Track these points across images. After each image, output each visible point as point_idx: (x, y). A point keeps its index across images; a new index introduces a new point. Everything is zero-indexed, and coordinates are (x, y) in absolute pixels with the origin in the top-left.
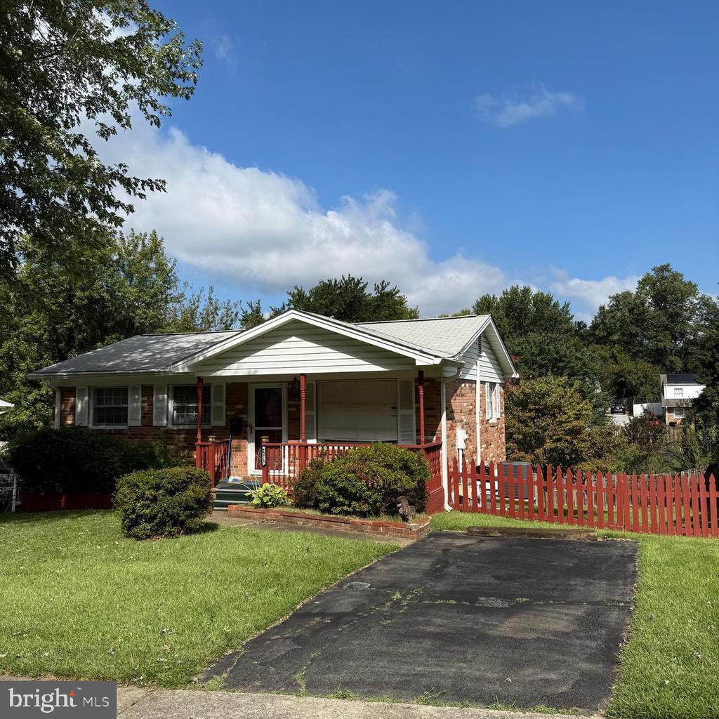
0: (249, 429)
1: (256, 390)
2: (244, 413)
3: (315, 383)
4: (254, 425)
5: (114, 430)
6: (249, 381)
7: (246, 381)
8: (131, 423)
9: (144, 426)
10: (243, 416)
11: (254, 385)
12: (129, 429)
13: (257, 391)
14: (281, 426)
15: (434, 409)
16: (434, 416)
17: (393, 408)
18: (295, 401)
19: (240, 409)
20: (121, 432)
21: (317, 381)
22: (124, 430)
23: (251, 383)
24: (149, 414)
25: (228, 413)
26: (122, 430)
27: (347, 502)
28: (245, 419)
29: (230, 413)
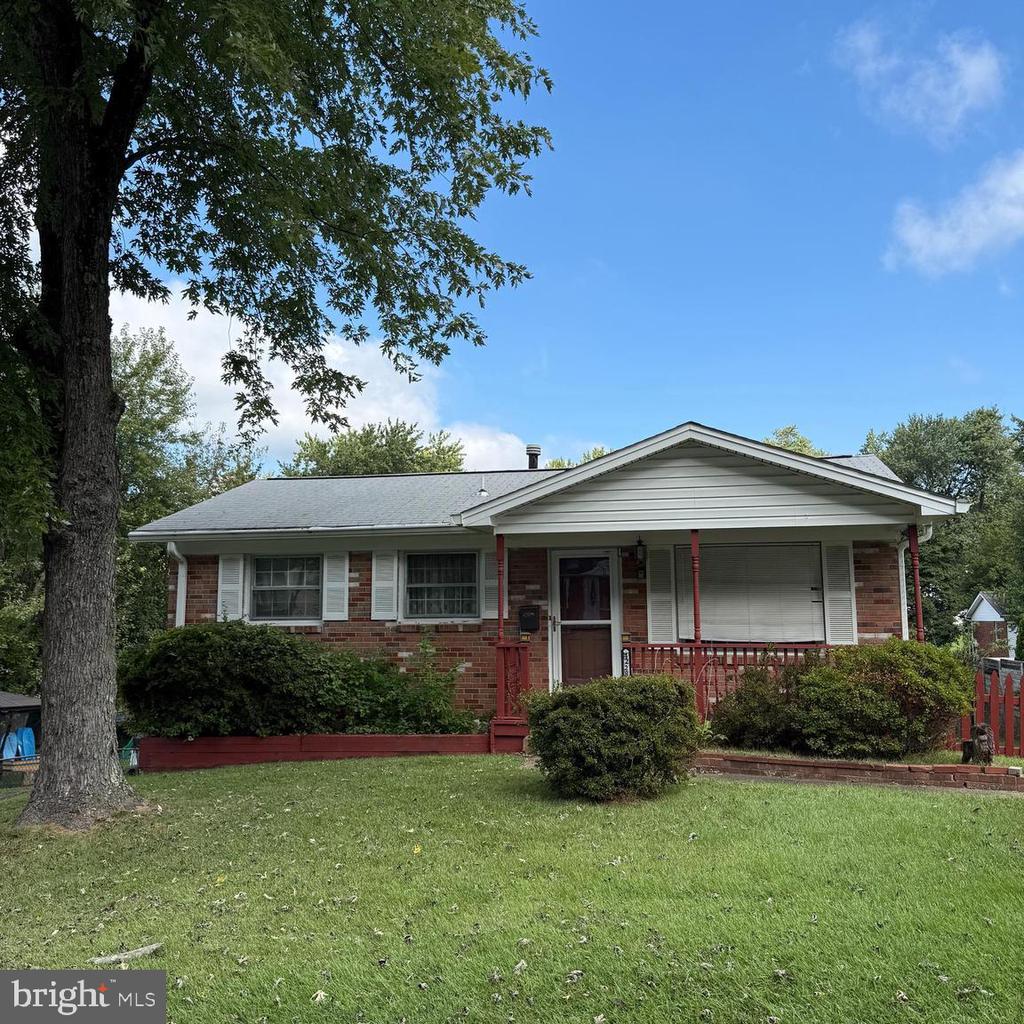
0: (550, 623)
1: (561, 560)
2: (540, 598)
3: (672, 550)
4: (558, 619)
5: (296, 628)
6: (550, 546)
7: (545, 546)
8: (328, 615)
9: (354, 620)
10: (540, 603)
11: (558, 552)
12: (324, 626)
13: (563, 562)
14: (610, 619)
15: (888, 590)
16: (888, 602)
17: (812, 589)
18: (637, 577)
19: (533, 592)
20: (310, 631)
21: (675, 545)
22: (315, 627)
23: (554, 549)
24: (363, 600)
25: (512, 597)
26: (310, 627)
27: (861, 737)
28: (544, 608)
29: (517, 597)
